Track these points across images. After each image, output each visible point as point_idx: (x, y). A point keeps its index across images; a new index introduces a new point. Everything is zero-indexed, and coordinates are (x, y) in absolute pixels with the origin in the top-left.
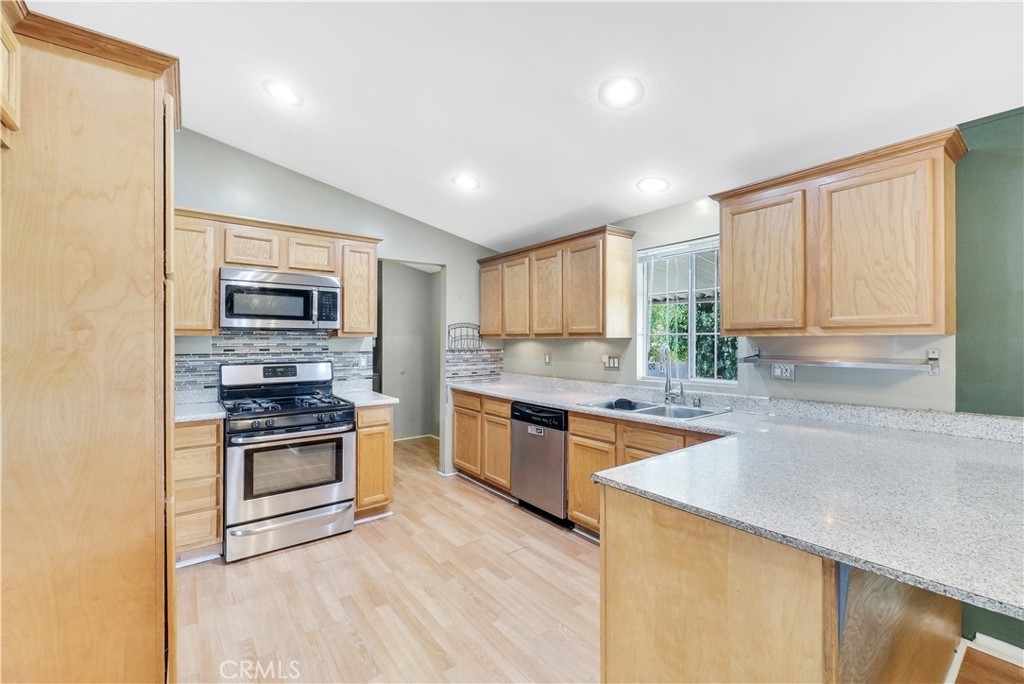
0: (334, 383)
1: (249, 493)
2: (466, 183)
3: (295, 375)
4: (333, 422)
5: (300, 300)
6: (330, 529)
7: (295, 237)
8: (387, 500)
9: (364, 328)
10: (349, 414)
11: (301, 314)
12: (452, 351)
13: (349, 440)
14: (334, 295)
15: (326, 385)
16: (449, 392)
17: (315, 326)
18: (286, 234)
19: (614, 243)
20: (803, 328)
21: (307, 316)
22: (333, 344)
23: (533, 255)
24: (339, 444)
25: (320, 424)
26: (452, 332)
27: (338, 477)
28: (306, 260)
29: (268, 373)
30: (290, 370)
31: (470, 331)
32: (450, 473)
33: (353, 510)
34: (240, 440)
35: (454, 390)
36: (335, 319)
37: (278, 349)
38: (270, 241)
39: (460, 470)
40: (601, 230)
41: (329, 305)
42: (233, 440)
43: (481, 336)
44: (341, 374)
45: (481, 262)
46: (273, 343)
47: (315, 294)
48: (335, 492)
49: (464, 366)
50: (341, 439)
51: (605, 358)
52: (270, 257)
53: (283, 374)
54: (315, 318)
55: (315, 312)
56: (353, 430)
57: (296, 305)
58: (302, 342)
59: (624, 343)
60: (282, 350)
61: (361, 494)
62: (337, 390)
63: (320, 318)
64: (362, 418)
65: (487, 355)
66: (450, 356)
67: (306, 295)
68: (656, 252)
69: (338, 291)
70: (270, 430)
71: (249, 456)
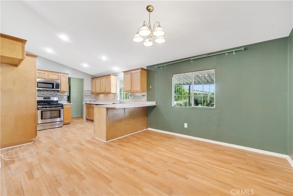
0: (59, 101)
1: (42, 118)
2: (85, 65)
3: (50, 99)
4: (59, 107)
5: (52, 85)
6: (57, 126)
7: (50, 73)
8: (70, 122)
9: (65, 90)
10: (62, 106)
11: (52, 87)
12: (86, 96)
13: (62, 110)
14: (59, 84)
15: (57, 101)
16: (85, 104)
17: (55, 90)
18: (49, 72)
19: (112, 77)
20: (131, 91)
21: (53, 88)
22: (58, 94)
23: (101, 78)
24: (60, 111)
25: (56, 107)
26: (85, 92)
27: (60, 117)
28: (52, 77)
29: (44, 98)
30: (49, 98)
31: (90, 92)
32: (85, 120)
33: (63, 123)
34: (40, 109)
35: (86, 103)
36: (59, 89)
37: (46, 94)
38: (45, 74)
39: (87, 119)
40: (110, 75)
41: (58, 86)
42: (39, 109)
43: (92, 93)
44: (60, 99)
45: (92, 78)
46: (45, 93)
47: (55, 84)
48: (58, 119)
49: (88, 99)
50: (60, 110)
51: (113, 97)
52: (45, 77)
53: (48, 99)
54: (55, 88)
55: (55, 87)
56: (63, 108)
57: (51, 86)
58: (52, 93)
59: (115, 94)
60: (47, 94)
61: (64, 120)
62: (59, 102)
63: (56, 88)
64: (65, 107)
65: (93, 97)
66: (85, 97)
67: (53, 84)
68: (120, 79)
69: (60, 83)
70: (46, 107)
71: (42, 112)
